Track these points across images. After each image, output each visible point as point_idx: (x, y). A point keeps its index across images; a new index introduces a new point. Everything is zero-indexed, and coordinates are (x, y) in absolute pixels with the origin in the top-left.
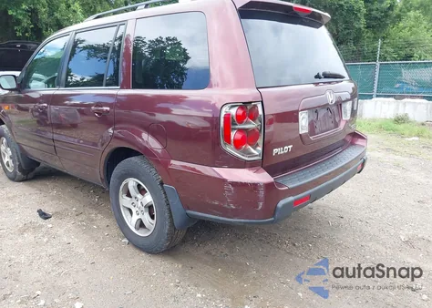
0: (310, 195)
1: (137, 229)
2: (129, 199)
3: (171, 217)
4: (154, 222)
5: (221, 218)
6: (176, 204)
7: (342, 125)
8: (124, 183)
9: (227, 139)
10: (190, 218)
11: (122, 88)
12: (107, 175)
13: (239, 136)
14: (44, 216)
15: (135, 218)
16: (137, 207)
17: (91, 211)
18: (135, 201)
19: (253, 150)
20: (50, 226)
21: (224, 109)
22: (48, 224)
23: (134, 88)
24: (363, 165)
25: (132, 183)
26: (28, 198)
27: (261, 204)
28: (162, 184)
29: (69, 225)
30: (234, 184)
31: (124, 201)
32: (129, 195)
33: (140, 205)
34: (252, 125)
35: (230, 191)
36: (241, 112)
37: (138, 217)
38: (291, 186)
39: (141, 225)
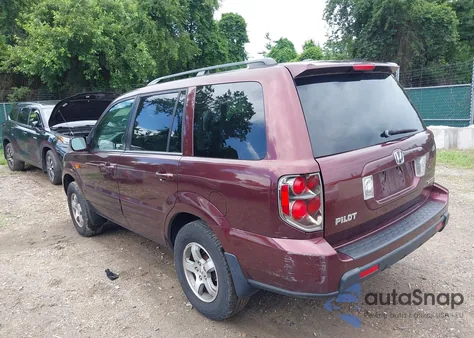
0: (379, 264)
1: (201, 294)
2: (192, 263)
3: (233, 285)
4: (216, 288)
5: (282, 290)
6: (237, 273)
7: (415, 183)
8: (187, 247)
9: (286, 210)
10: (252, 287)
11: (184, 155)
12: (171, 237)
13: (298, 207)
14: (111, 275)
15: (199, 282)
16: (200, 272)
17: (156, 270)
18: (198, 265)
19: (313, 220)
20: (117, 287)
21: (281, 180)
22: (115, 285)
23: (195, 155)
24: (444, 222)
25: (195, 247)
26: (96, 256)
27: (324, 278)
28: (223, 251)
29: (136, 287)
30: (295, 257)
31: (188, 265)
32: (192, 259)
33: (202, 270)
34: (311, 194)
35: (290, 264)
36: (298, 183)
37: (201, 282)
38: (357, 256)
39: (204, 290)
